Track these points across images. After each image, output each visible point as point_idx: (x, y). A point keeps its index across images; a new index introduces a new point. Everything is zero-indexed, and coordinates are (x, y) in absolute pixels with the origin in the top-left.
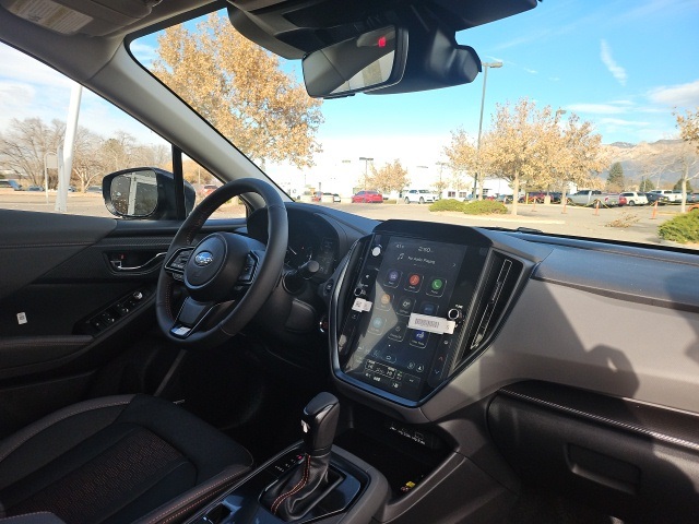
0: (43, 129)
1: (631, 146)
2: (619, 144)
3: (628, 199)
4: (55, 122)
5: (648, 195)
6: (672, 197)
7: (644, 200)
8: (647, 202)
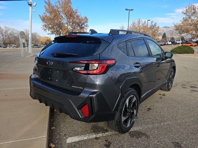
0: (2, 29)
1: (169, 27)
2: (165, 27)
3: (167, 43)
4: (5, 27)
5: (172, 42)
6: (178, 42)
7: (170, 43)
8: (171, 44)
